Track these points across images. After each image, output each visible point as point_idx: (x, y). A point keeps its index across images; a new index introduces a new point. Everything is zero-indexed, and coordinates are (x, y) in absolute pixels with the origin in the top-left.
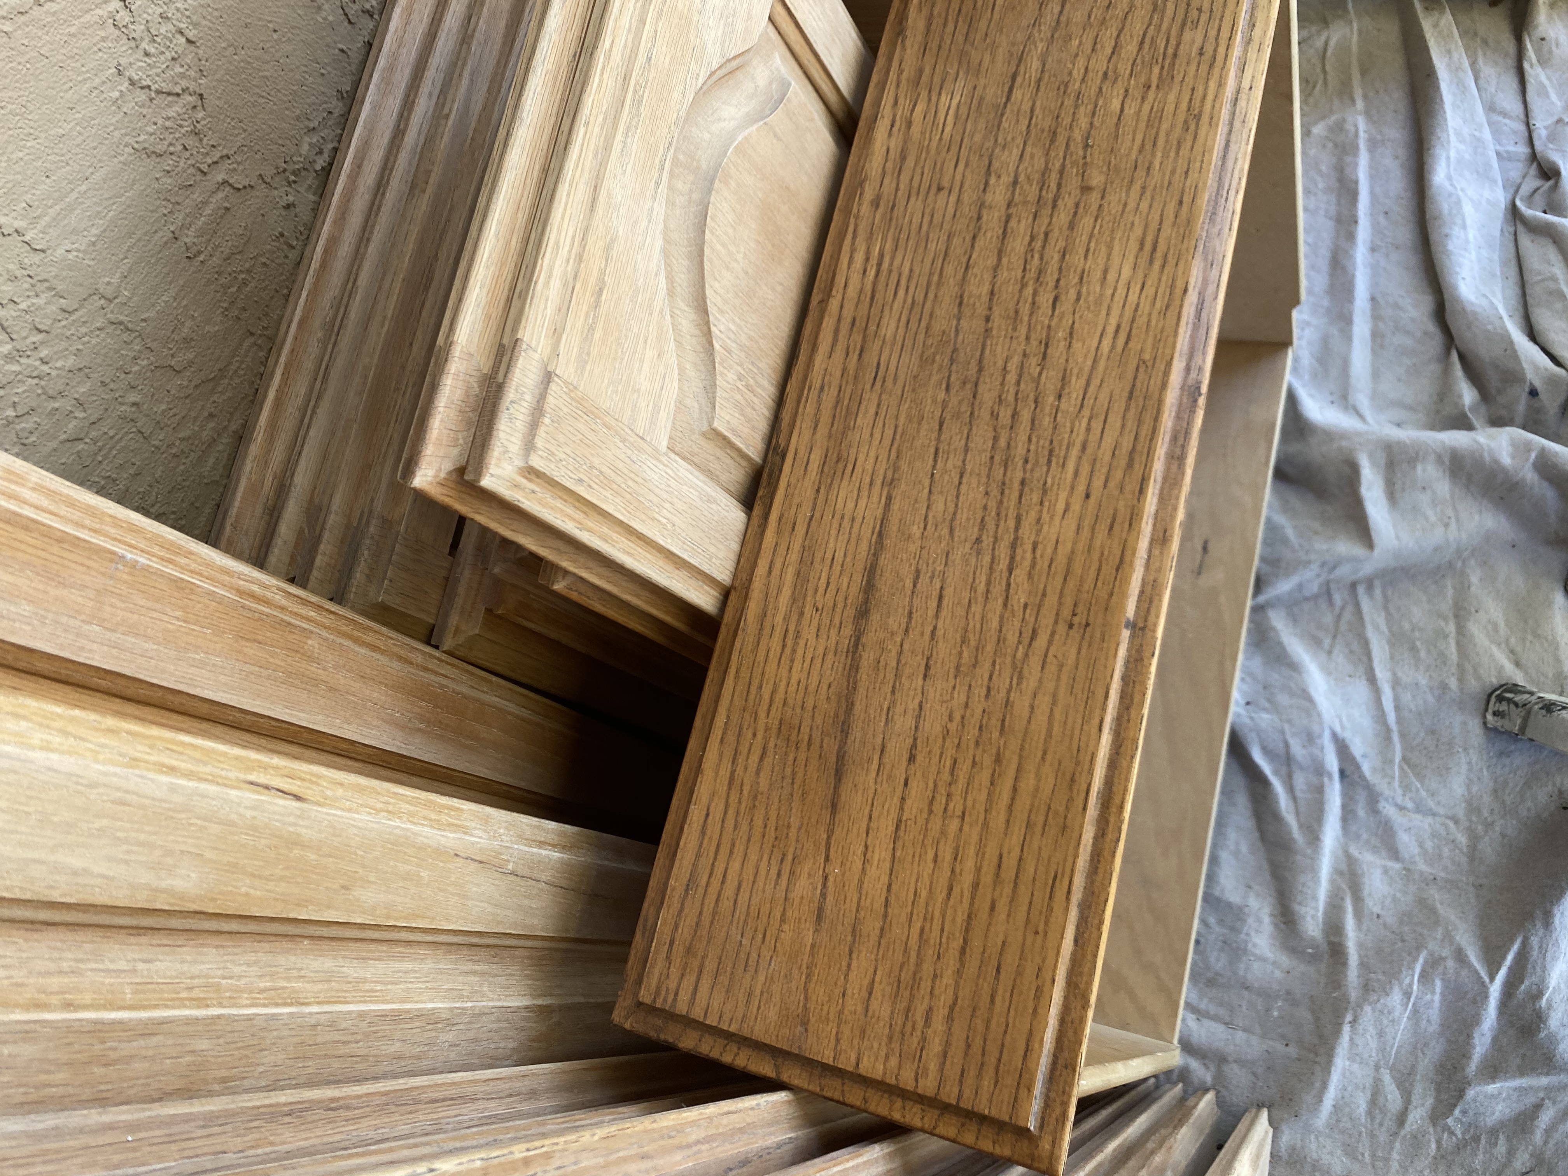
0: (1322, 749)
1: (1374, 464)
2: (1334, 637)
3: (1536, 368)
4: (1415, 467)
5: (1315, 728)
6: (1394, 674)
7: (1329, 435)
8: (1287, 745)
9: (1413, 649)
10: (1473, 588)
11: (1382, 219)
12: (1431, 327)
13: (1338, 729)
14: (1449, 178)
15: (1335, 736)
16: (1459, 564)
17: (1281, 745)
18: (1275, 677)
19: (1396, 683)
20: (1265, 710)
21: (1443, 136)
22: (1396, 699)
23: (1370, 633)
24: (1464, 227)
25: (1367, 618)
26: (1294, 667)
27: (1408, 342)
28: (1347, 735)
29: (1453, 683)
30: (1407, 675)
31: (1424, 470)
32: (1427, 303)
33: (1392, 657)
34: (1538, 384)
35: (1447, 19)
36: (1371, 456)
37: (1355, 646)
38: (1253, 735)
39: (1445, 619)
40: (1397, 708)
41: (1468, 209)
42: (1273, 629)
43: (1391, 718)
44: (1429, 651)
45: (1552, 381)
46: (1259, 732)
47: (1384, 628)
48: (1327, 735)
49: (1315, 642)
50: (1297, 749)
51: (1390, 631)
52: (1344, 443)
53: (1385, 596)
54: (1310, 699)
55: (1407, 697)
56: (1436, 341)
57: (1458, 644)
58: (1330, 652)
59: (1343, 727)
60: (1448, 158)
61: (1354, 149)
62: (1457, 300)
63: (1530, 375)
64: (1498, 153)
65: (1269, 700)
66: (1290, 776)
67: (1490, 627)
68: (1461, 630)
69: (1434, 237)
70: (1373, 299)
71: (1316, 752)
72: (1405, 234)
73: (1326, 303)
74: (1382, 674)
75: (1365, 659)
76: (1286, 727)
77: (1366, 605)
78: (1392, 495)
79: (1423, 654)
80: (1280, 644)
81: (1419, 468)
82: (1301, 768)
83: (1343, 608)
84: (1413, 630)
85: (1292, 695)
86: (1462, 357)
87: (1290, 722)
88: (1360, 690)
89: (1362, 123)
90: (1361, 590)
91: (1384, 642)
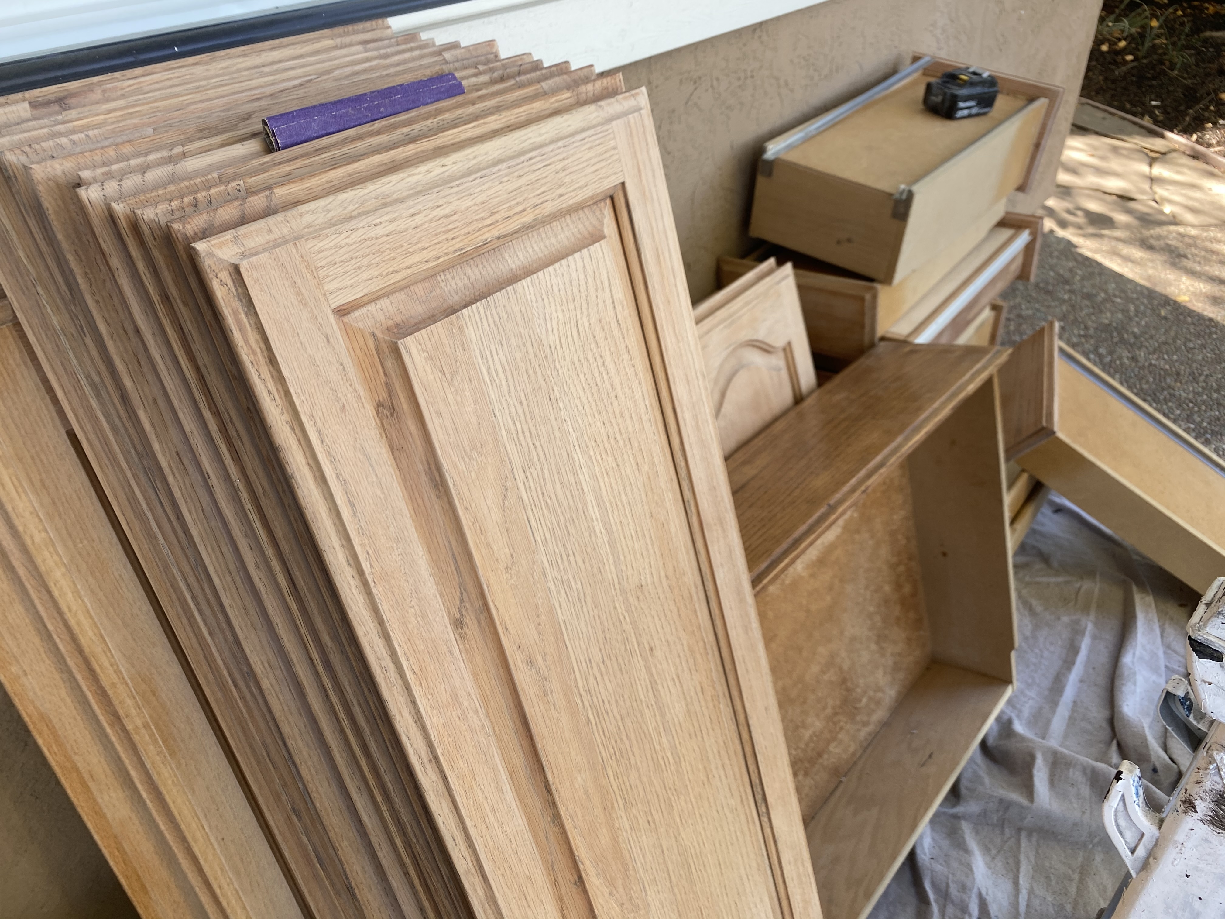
0: (970, 897)
1: (1045, 760)
2: (999, 852)
3: (1159, 757)
4: (1068, 769)
5: (969, 884)
6: (1032, 887)
7: (1022, 738)
8: (948, 885)
9: (1047, 877)
10: (1095, 862)
11: (1091, 671)
12: (1105, 725)
13: (984, 892)
14: (1133, 663)
15: (980, 896)
16: (1091, 846)
17: (944, 885)
18: (954, 853)
19: (1031, 892)
20: (941, 864)
21: (1134, 644)
22: (1029, 900)
23: (1022, 858)
24: (1135, 684)
25: (1022, 849)
26: (967, 851)
27: (1089, 727)
28: (989, 899)
29: (1069, 907)
30: (1040, 891)
31: (1074, 774)
32: (1106, 713)
33: (1033, 877)
34: (1158, 766)
35: (1150, 599)
36: (1044, 754)
37: (1011, 861)
38: (929, 872)
39: (1073, 871)
40: (1028, 906)
41: (1140, 679)
42: (961, 829)
43: (1022, 908)
44: (1057, 883)
45: (1166, 766)
46: (932, 871)
47: (1032, 859)
48: (975, 891)
49: (986, 850)
50: (953, 891)
51: (1036, 863)
52: (1031, 744)
53: (1038, 844)
54: (971, 870)
55: (1036, 902)
56: (1106, 733)
57: (1078, 888)
58: (994, 858)
59: (987, 894)
60: (1134, 654)
61: (1083, 633)
62: (1120, 712)
63: (1153, 759)
64: (1166, 667)
65: (945, 861)
66: (945, 906)
67: (1101, 887)
68: (1081, 881)
69: (1117, 683)
70: (1075, 702)
71: (964, 896)
72: (1102, 680)
73: (1046, 693)
74: (1023, 882)
75: (1015, 870)
76: (950, 876)
77: (1024, 842)
78: (1052, 782)
79: (1053, 883)
80: (963, 838)
81: (1071, 770)
82: (953, 902)
83: (1009, 838)
84: (1051, 868)
85: (961, 863)
86: (1119, 745)
87: (953, 874)
88: (1007, 886)
89: (1090, 627)
90: (1023, 834)
91: (1030, 867)
